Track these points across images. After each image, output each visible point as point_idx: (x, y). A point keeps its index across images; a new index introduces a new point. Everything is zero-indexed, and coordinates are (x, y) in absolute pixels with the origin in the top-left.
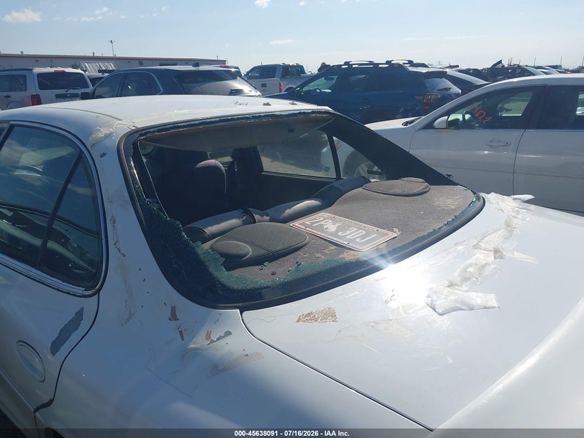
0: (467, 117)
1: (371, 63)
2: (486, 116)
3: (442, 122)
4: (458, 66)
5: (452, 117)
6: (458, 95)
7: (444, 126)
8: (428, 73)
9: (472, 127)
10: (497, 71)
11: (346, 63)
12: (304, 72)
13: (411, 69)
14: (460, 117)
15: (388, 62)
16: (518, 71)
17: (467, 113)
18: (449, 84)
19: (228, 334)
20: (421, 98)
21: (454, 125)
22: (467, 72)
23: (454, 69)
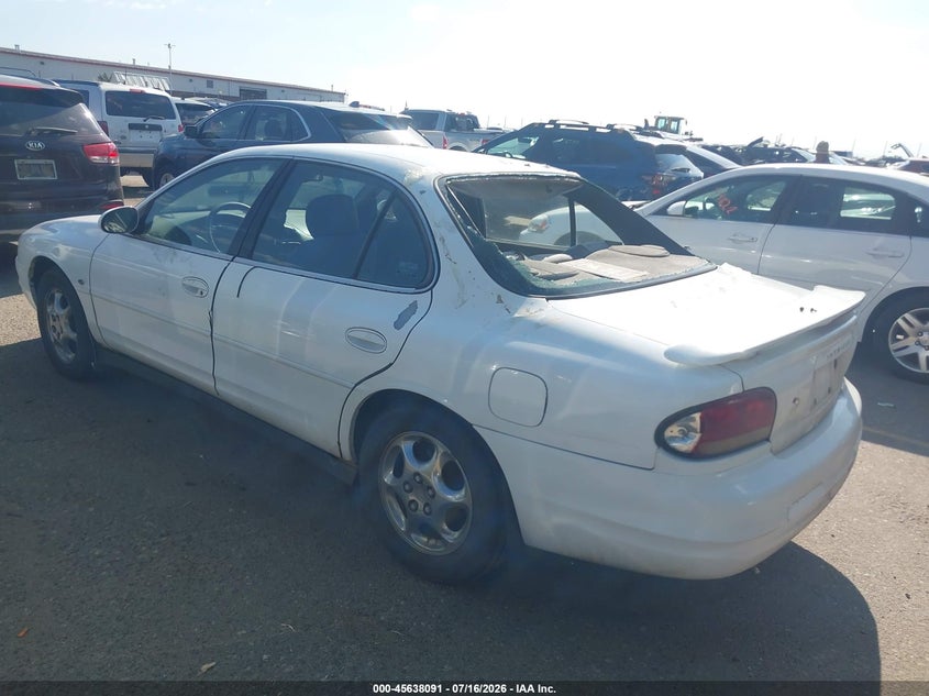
0: (709, 206)
1: (585, 124)
2: (732, 205)
3: (677, 208)
4: (701, 140)
5: (690, 204)
6: (699, 179)
7: (680, 213)
8: (662, 146)
9: (715, 218)
10: (756, 152)
11: (552, 122)
12: (477, 126)
13: (640, 138)
14: (700, 205)
15: (609, 127)
16: (787, 154)
17: (709, 201)
18: (687, 163)
19: (541, 310)
20: (650, 178)
21: (692, 212)
22: (713, 149)
23: (696, 143)
